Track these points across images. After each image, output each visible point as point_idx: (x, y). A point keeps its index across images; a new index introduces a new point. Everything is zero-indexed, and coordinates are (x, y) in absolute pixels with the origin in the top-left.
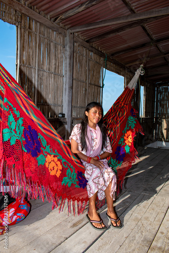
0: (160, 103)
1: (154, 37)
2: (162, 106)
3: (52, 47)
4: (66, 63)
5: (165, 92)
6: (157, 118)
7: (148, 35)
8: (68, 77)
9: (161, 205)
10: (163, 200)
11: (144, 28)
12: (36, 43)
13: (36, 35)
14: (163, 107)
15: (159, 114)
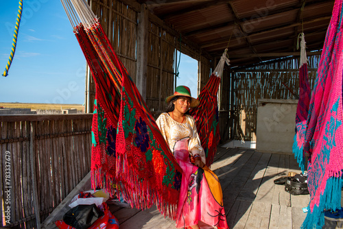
0: (236, 93)
1: (238, 15)
2: (239, 96)
3: (124, 25)
4: (140, 45)
5: (242, 79)
6: (232, 112)
7: (233, 13)
8: (142, 61)
9: (262, 210)
10: (262, 205)
11: (229, 6)
12: (108, 20)
13: (108, 10)
14: (240, 98)
15: (235, 106)
